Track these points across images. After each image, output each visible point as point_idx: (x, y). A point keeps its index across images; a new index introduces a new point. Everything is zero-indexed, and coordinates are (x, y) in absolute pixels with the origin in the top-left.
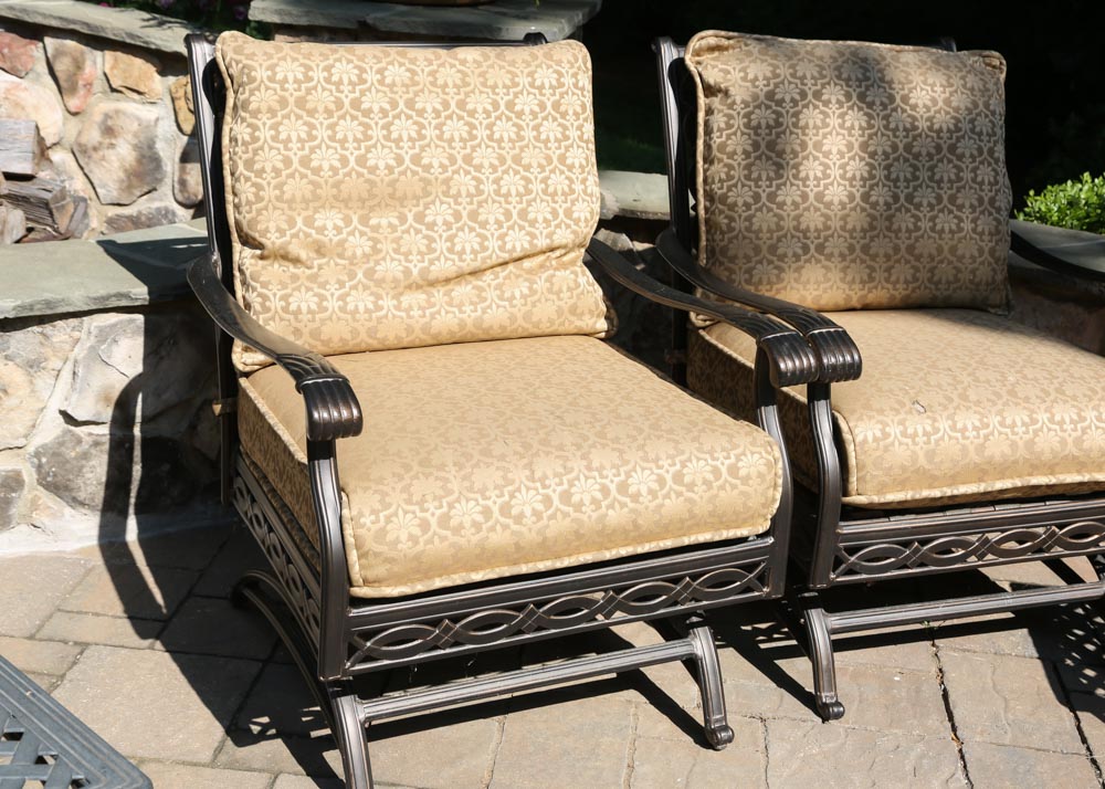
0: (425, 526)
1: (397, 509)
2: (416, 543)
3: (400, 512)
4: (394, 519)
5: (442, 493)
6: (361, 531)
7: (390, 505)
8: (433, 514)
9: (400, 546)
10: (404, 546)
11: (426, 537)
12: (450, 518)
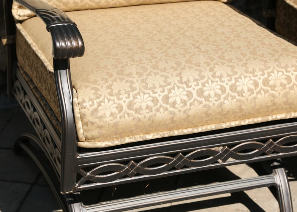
0: (120, 108)
1: (104, 98)
2: (115, 117)
3: (106, 100)
4: (102, 104)
5: (130, 90)
6: (84, 110)
7: (100, 96)
8: (125, 102)
9: (106, 119)
10: (108, 119)
11: (120, 114)
12: (134, 104)
